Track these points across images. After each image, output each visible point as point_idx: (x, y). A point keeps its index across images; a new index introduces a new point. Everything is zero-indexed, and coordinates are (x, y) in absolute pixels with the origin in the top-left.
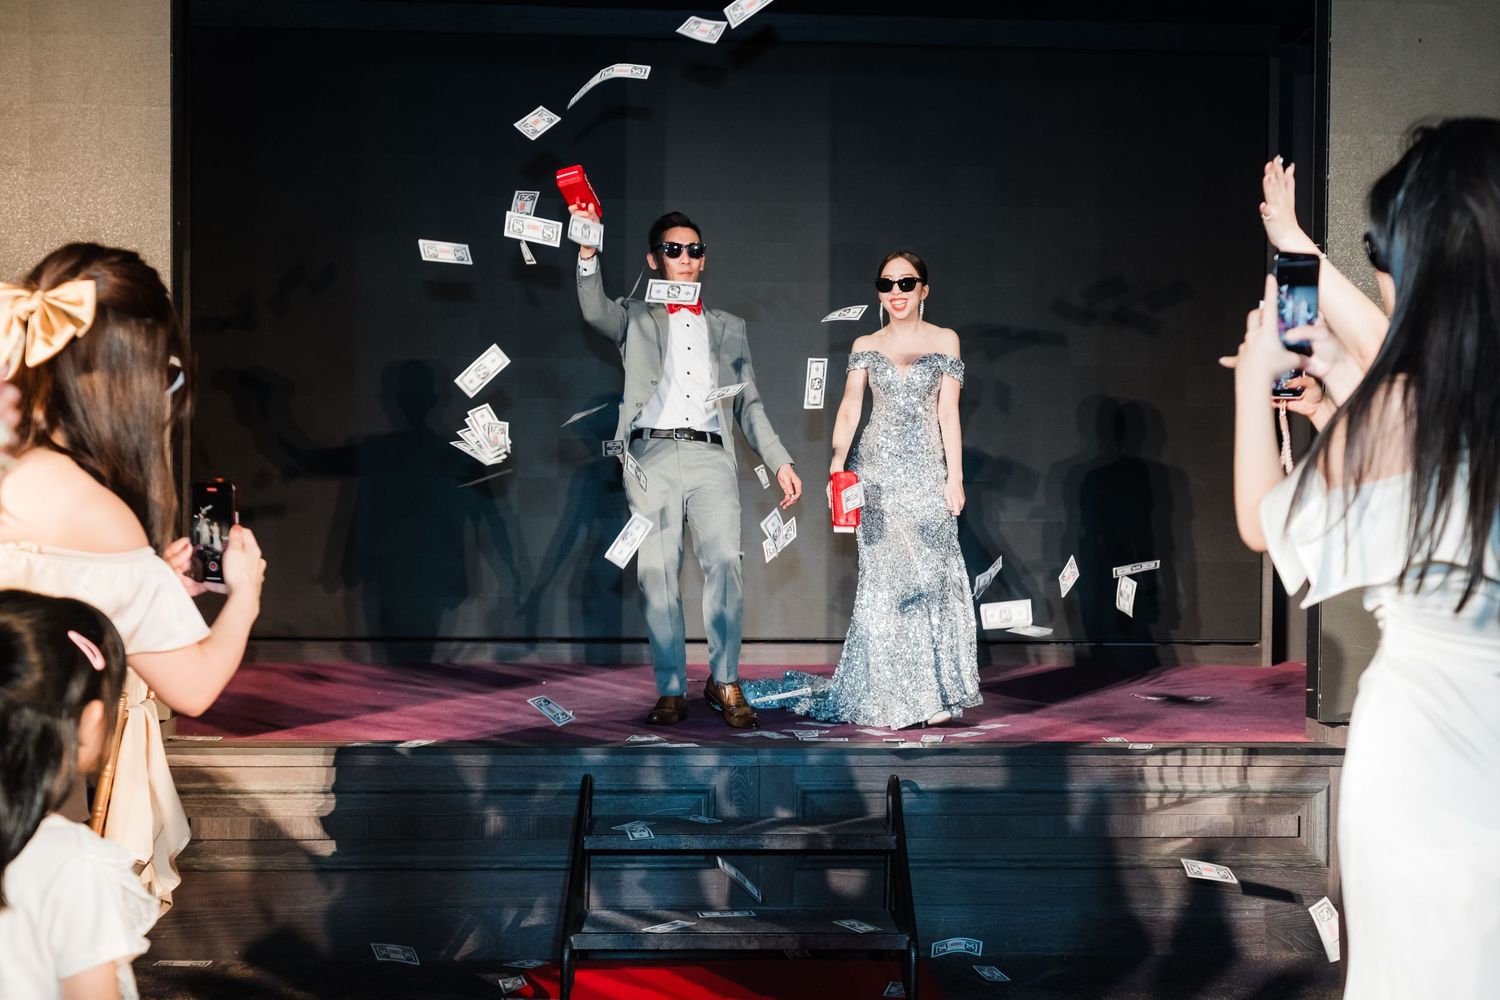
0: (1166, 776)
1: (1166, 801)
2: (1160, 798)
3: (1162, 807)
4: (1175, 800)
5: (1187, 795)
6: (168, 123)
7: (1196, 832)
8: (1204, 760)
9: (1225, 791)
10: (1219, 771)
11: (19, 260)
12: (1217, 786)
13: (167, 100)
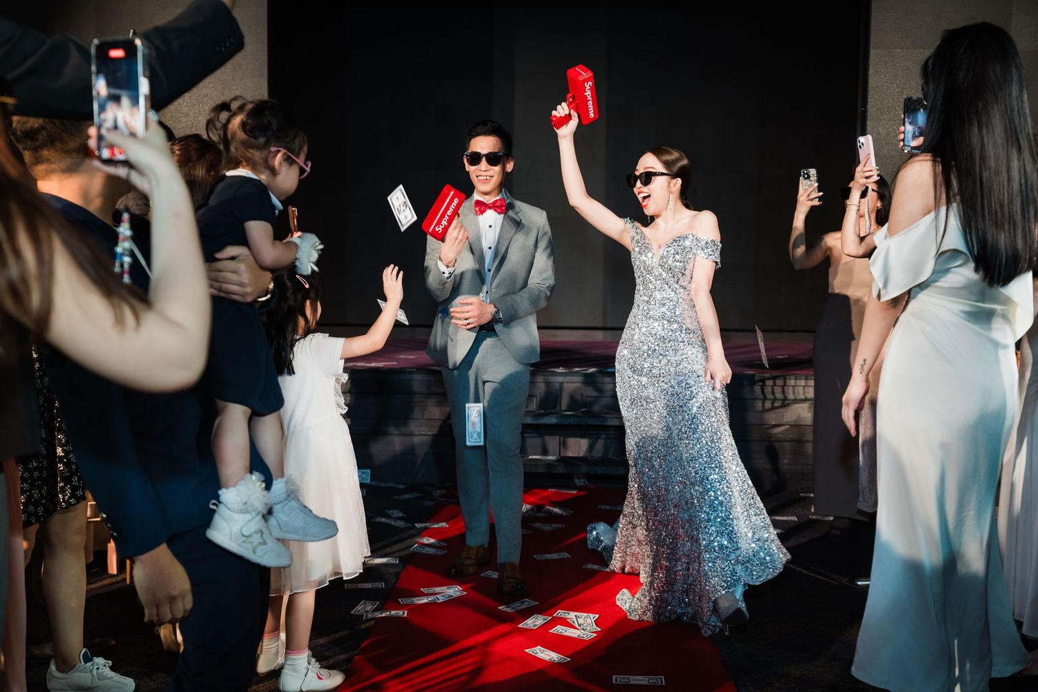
0: (775, 391)
1: (776, 404)
2: (772, 404)
3: (773, 408)
4: (779, 404)
5: (787, 402)
6: (266, 53)
7: (790, 422)
8: (796, 382)
9: (806, 400)
10: (804, 389)
11: (193, 123)
12: (802, 397)
13: (266, 41)
